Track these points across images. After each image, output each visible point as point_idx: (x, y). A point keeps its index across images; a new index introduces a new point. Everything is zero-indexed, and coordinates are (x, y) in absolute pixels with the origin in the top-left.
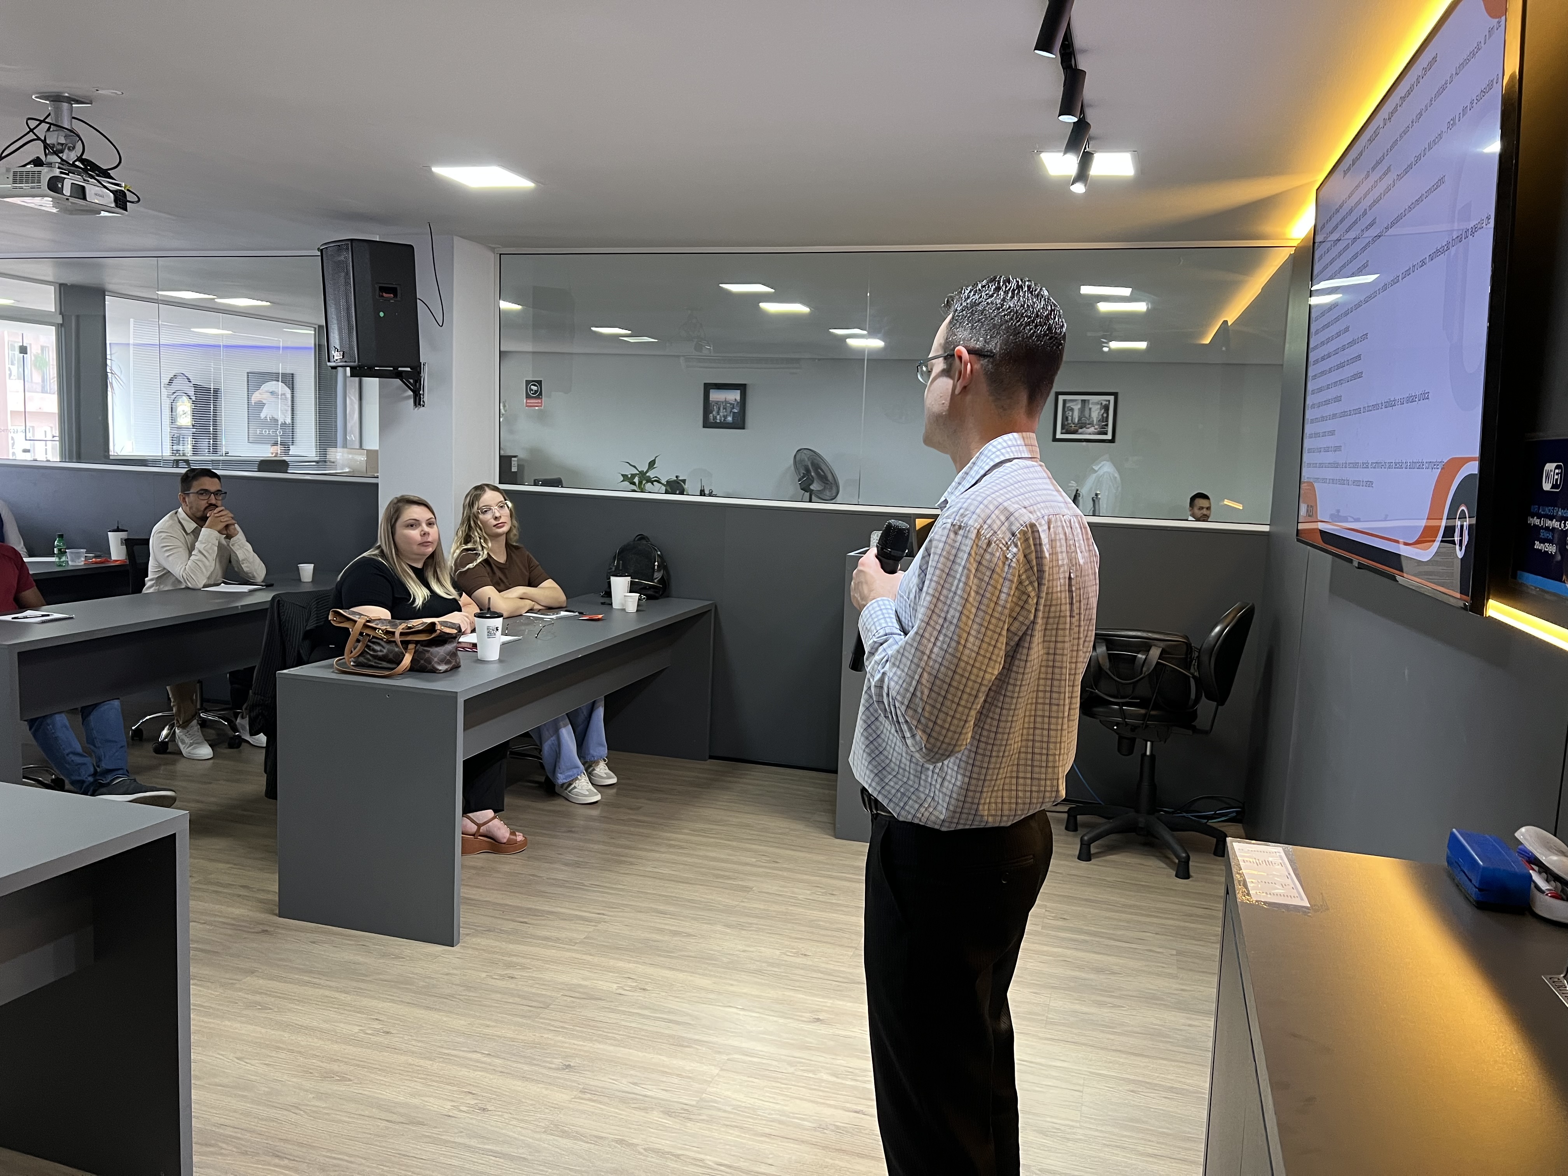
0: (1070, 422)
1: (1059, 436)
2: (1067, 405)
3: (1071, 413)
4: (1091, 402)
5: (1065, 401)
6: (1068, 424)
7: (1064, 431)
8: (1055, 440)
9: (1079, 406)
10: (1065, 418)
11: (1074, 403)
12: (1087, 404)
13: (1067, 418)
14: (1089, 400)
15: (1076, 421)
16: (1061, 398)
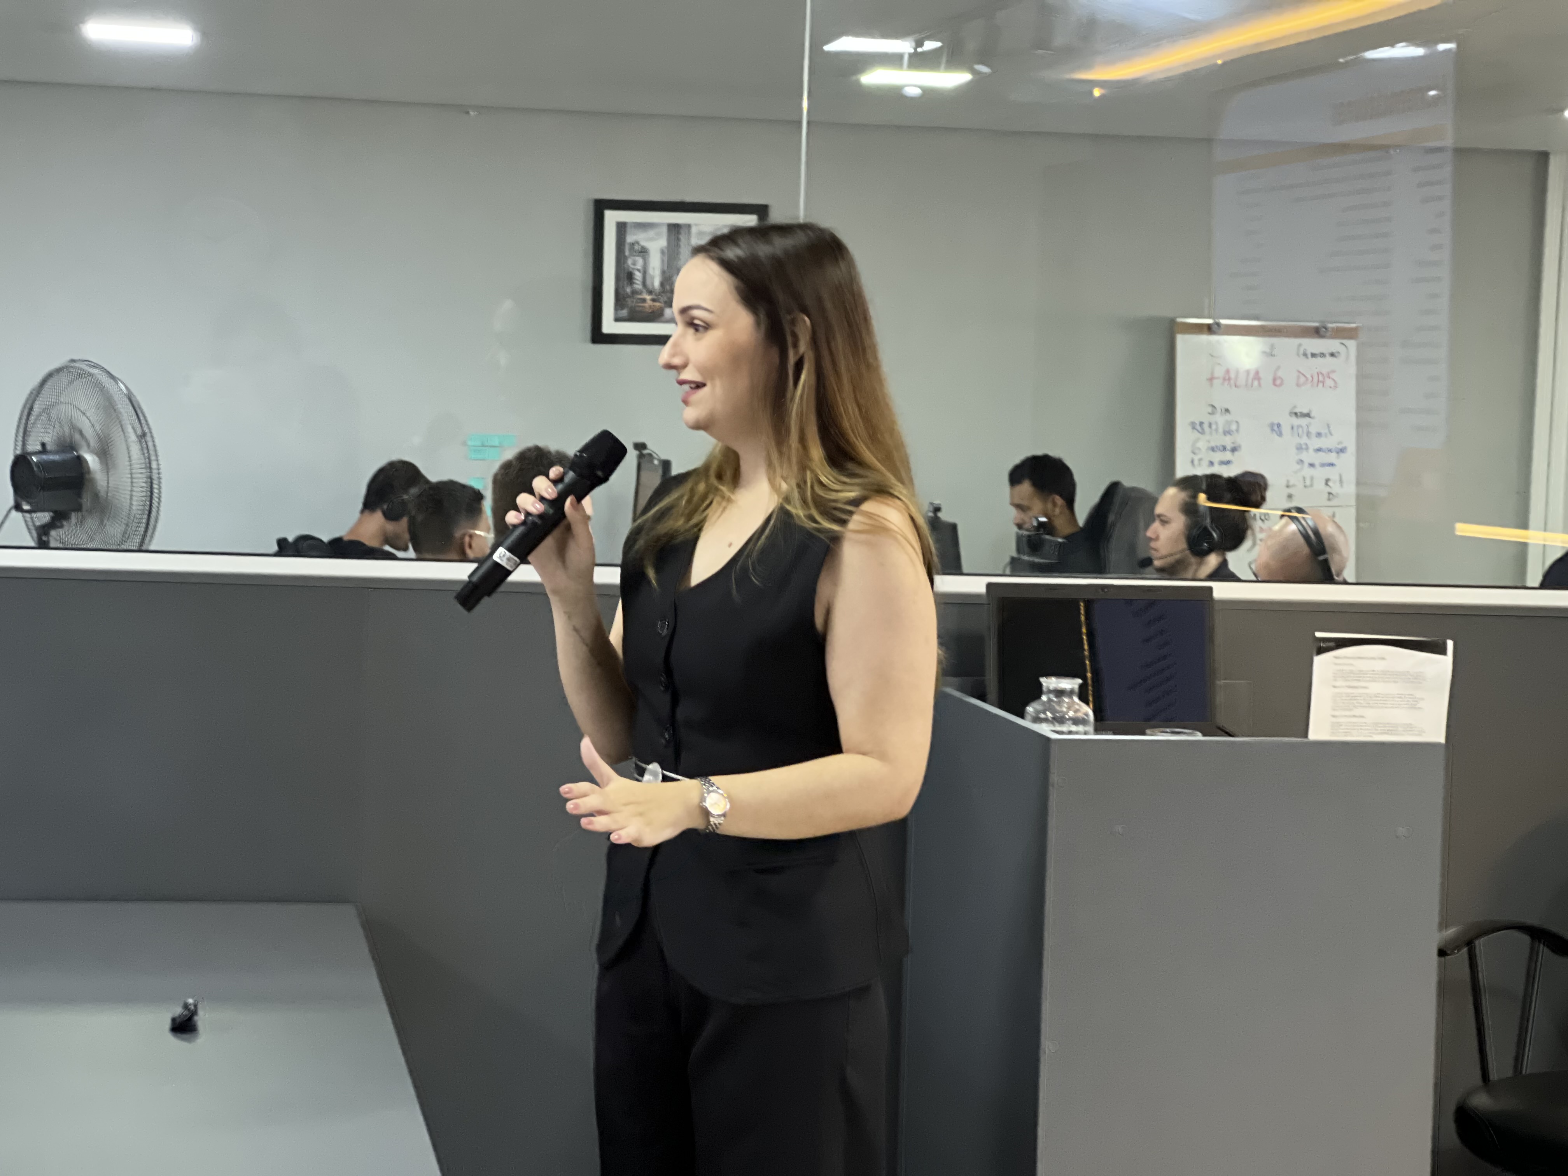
0: (638, 286)
1: (609, 326)
2: (630, 239)
3: (640, 262)
4: (694, 230)
5: (622, 228)
6: (635, 292)
7: (624, 313)
8: (598, 337)
9: (663, 242)
10: (623, 276)
11: (651, 233)
12: (683, 237)
13: (630, 276)
14: (689, 226)
15: (657, 283)
16: (612, 218)
